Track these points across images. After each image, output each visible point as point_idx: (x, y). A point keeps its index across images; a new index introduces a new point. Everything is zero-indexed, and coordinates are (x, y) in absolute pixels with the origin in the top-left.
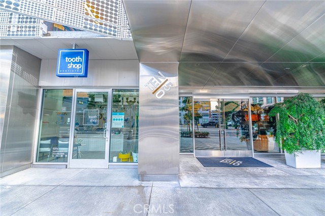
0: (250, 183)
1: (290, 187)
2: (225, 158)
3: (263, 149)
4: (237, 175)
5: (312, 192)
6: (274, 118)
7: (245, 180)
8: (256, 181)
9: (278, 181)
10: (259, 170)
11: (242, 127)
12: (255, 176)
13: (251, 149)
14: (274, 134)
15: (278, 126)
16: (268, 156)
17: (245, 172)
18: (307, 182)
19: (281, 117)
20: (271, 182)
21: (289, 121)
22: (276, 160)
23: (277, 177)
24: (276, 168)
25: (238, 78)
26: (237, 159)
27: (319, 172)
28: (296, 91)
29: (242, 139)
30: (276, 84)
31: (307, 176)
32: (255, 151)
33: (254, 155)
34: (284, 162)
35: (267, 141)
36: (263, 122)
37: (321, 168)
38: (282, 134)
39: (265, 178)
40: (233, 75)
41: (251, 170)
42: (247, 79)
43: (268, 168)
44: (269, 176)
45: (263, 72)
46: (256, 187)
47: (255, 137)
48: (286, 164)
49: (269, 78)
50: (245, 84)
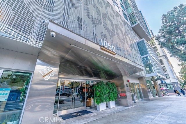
0: (85, 121)
1: (98, 118)
2: (74, 113)
3: (89, 105)
4: (80, 119)
5: (103, 118)
6: (94, 90)
7: (83, 121)
8: (87, 120)
9: (94, 117)
10: (88, 115)
11: (82, 95)
12: (87, 118)
13: (85, 106)
14: (93, 97)
15: (95, 94)
16: (91, 108)
17: (83, 117)
18: (102, 115)
19: (96, 90)
20: (92, 118)
21: (98, 91)
22: (94, 109)
23: (94, 116)
24: (94, 113)
25: (83, 73)
26: (79, 112)
27: (105, 111)
28: (100, 80)
29: (82, 101)
30: (94, 77)
31: (102, 113)
32: (87, 107)
33: (86, 109)
34: (96, 109)
35: (91, 101)
36: (90, 92)
37: (106, 109)
38: (96, 97)
39: (90, 118)
40: (81, 71)
41: (85, 116)
42: (86, 74)
43: (91, 113)
44: (92, 117)
45: (91, 72)
46: (87, 122)
47: (87, 100)
48: (97, 110)
49: (93, 74)
50: (85, 75)
